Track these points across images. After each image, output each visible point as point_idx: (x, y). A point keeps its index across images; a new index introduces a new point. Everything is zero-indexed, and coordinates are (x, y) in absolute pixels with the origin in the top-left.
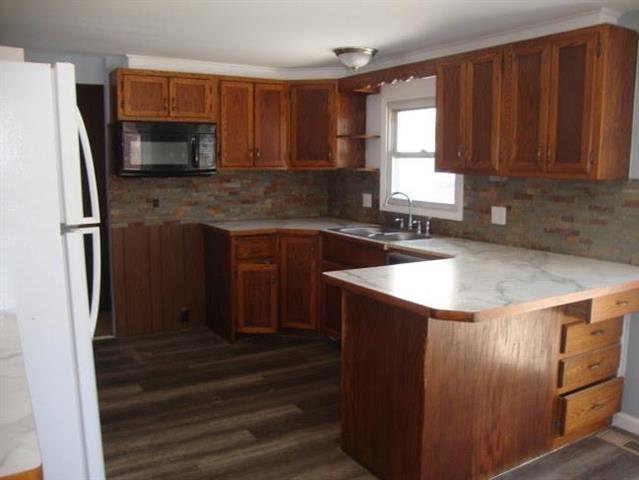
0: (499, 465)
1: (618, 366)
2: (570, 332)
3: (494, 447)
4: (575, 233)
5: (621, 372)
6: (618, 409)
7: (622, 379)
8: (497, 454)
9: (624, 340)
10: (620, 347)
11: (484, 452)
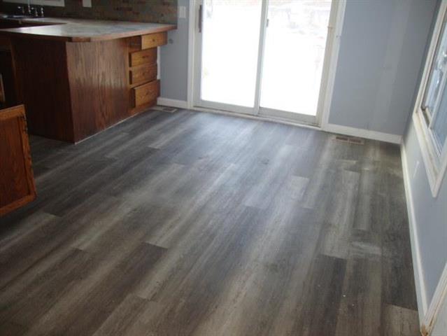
0: (108, 123)
1: (157, 74)
2: (133, 56)
3: (105, 113)
4: (130, 9)
5: (158, 77)
6: (159, 95)
7: (159, 81)
8: (107, 117)
9: (158, 62)
10: (157, 65)
11: (100, 115)
